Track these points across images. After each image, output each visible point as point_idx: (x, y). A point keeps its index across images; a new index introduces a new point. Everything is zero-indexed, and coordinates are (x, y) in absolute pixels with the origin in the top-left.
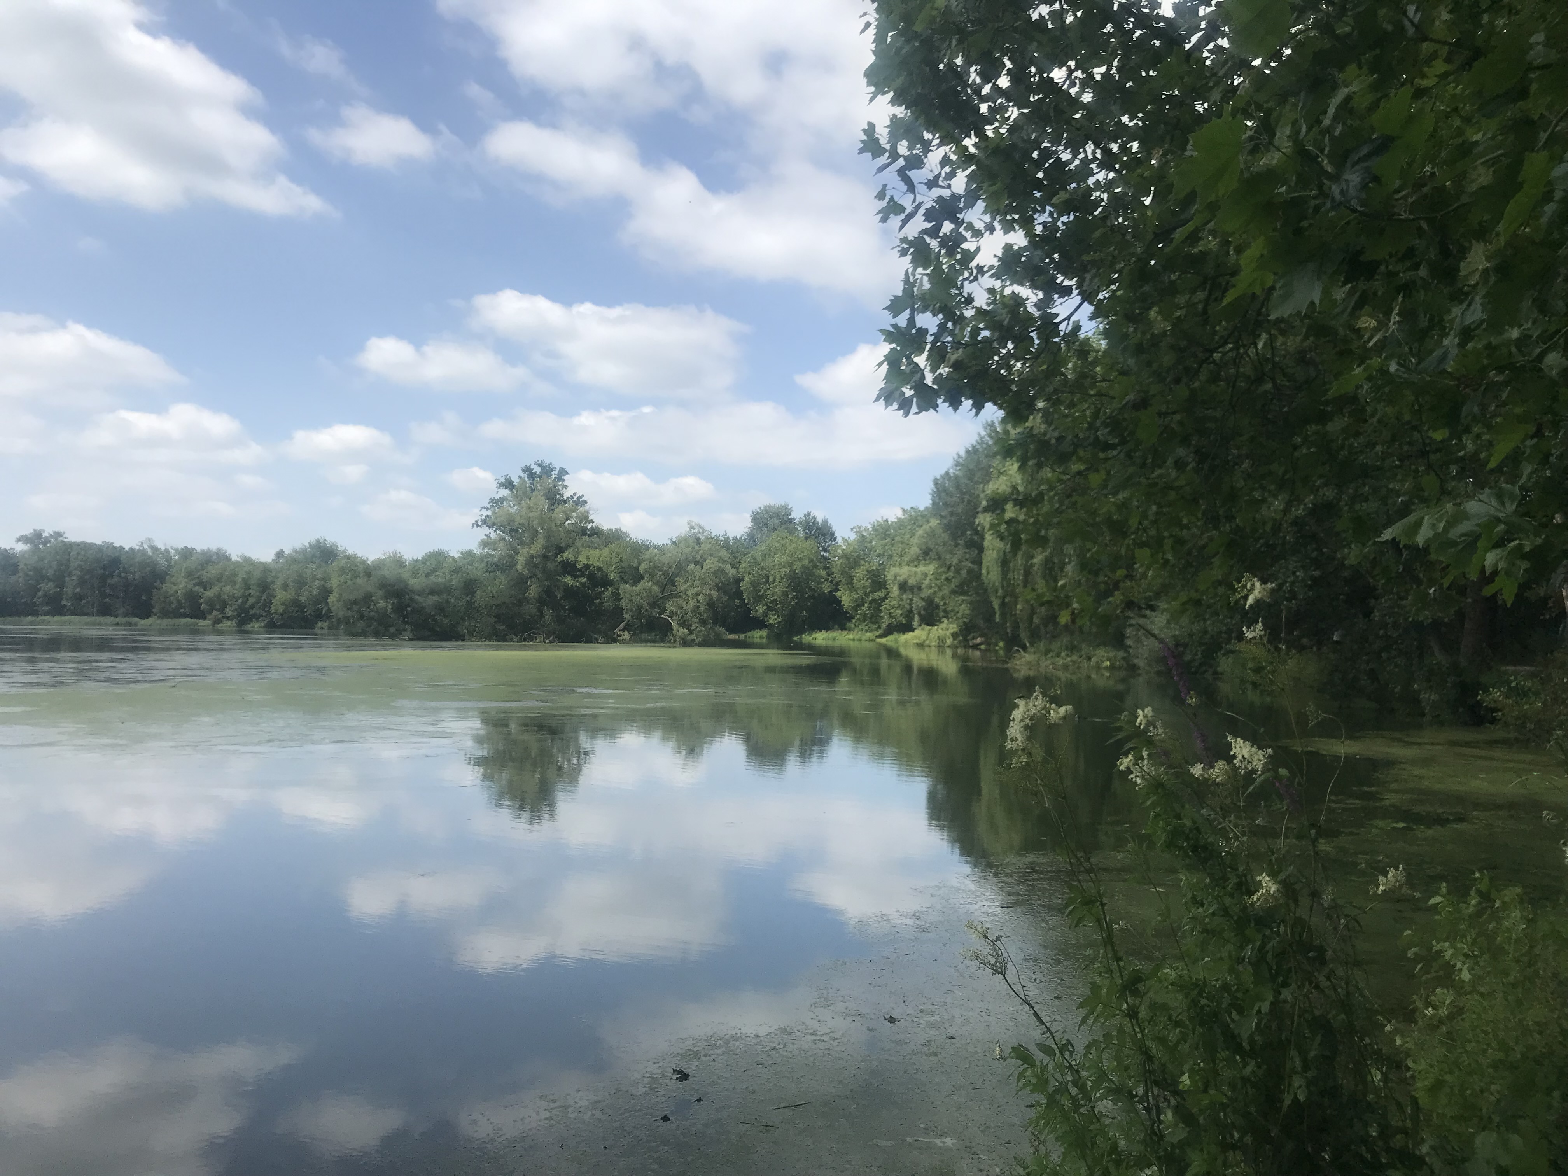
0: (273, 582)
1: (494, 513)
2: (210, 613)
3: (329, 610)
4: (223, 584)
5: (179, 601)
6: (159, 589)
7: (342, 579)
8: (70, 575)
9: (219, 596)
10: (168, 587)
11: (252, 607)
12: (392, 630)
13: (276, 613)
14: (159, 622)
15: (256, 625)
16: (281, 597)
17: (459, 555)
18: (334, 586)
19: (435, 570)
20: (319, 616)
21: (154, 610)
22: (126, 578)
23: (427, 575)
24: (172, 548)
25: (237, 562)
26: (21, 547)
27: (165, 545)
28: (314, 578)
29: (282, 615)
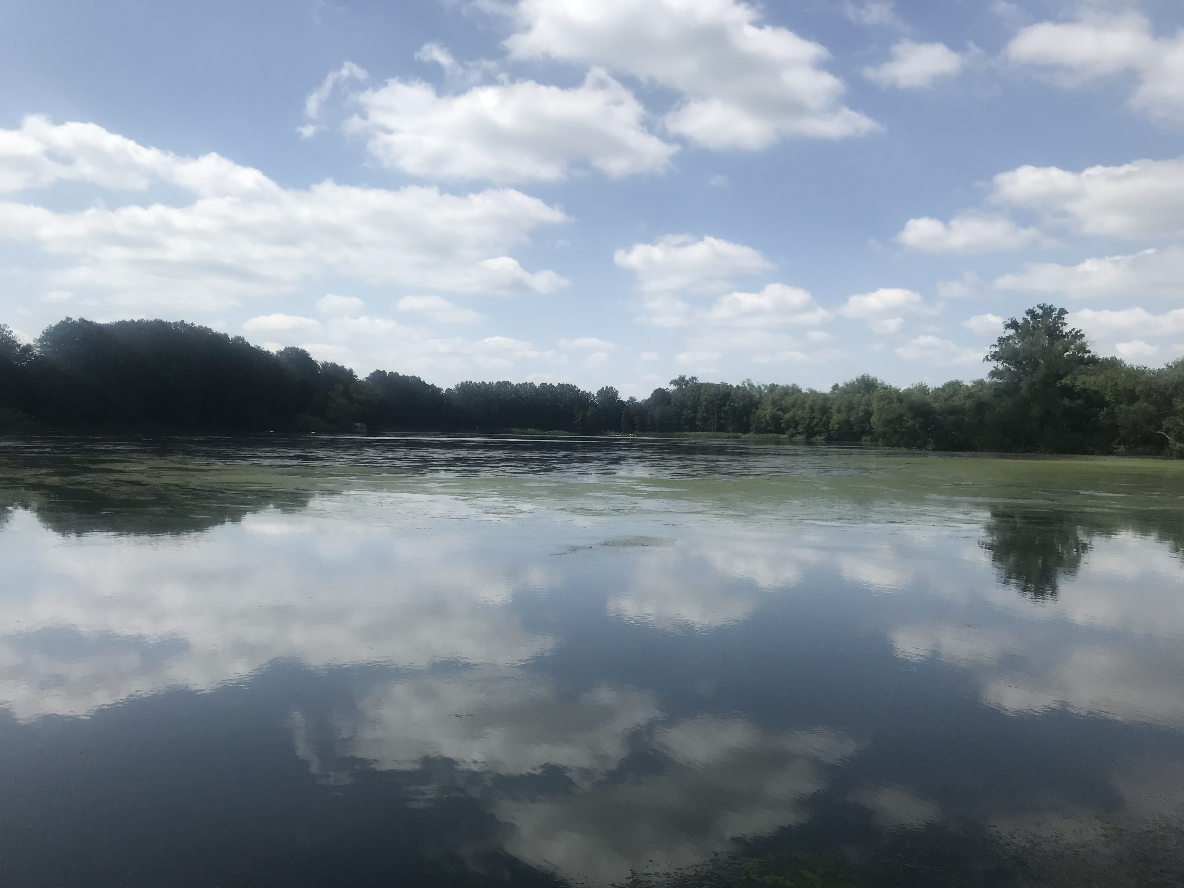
0: (830, 408)
1: (1001, 349)
2: (788, 429)
3: (871, 428)
4: (796, 409)
5: (767, 422)
6: (754, 413)
7: (881, 404)
8: (700, 405)
9: (793, 417)
10: (760, 413)
11: (816, 425)
12: (919, 442)
13: (833, 430)
14: (754, 436)
15: (819, 438)
16: (836, 418)
17: (972, 384)
18: (875, 410)
19: (952, 396)
20: (864, 432)
21: (751, 428)
22: (733, 406)
23: (946, 400)
24: (763, 385)
25: (806, 393)
26: (673, 388)
27: (758, 383)
28: (860, 404)
29: (837, 430)
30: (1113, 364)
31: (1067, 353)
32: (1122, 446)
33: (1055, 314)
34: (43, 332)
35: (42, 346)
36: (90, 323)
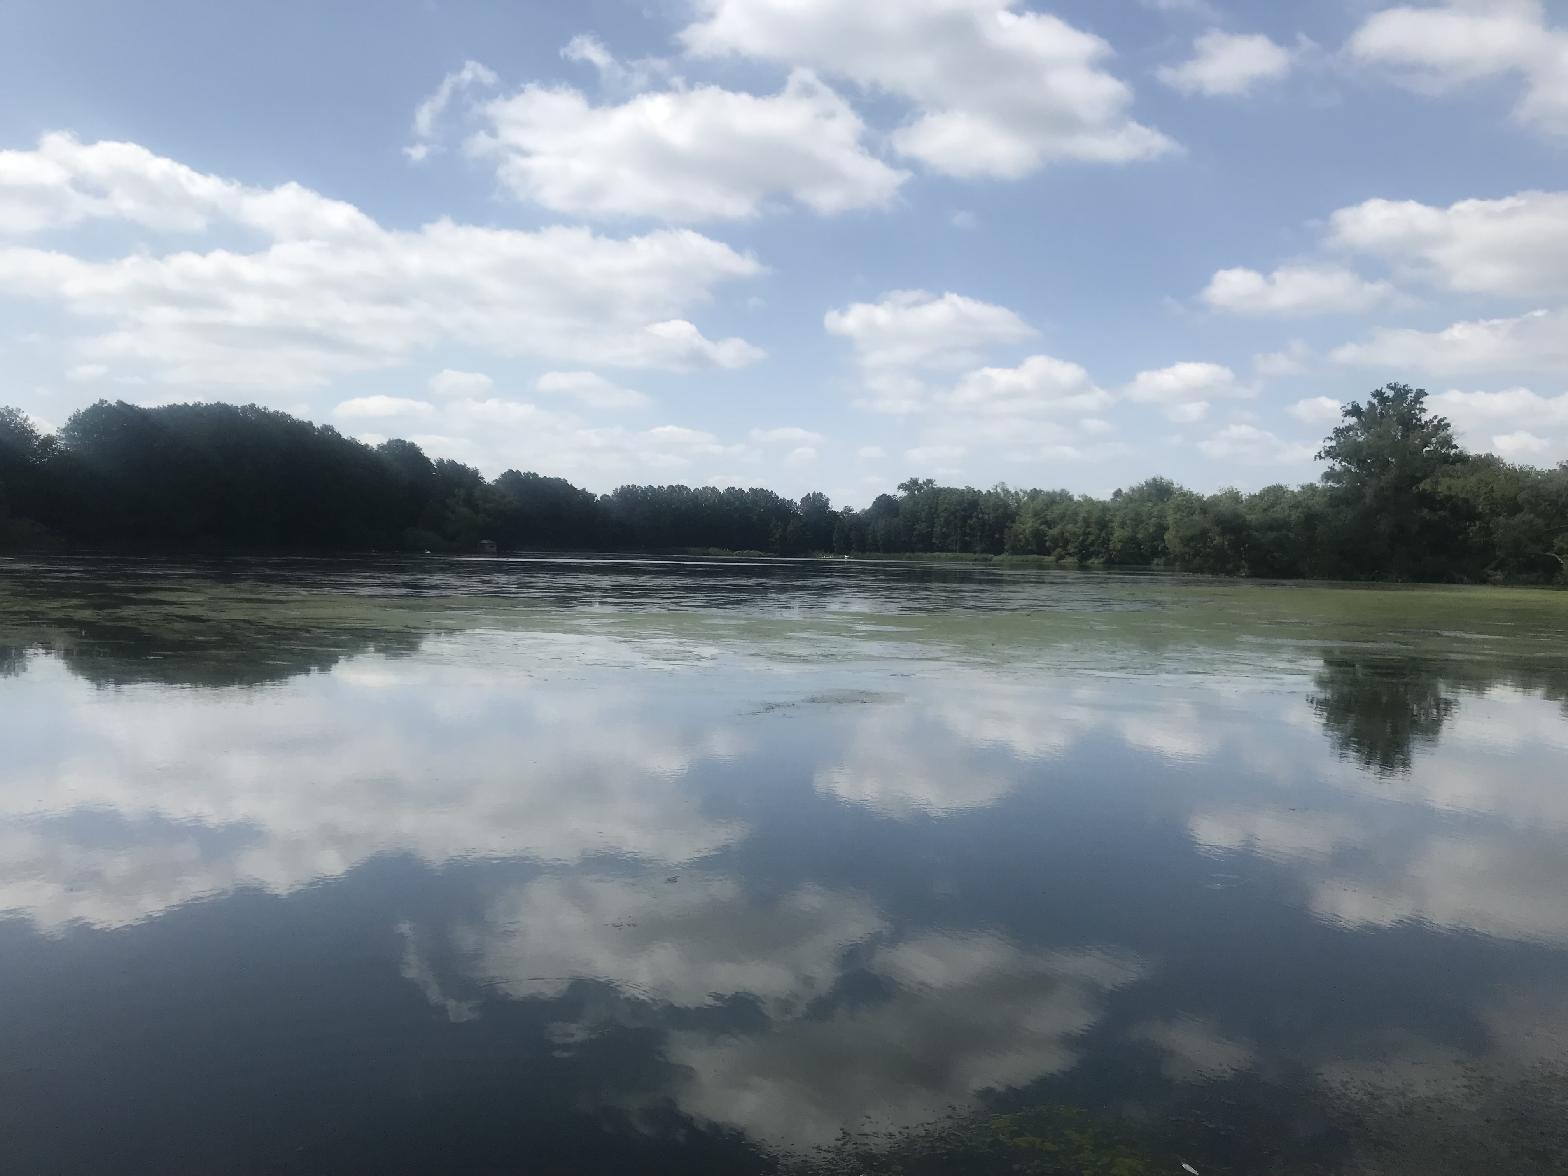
0: (1111, 521)
1: (1338, 443)
2: (1054, 549)
3: (1166, 548)
4: (1065, 522)
5: (1027, 540)
6: (1010, 528)
7: (1178, 516)
8: (938, 516)
9: (1062, 534)
10: (1017, 527)
11: (1092, 544)
12: (1229, 566)
13: (1114, 550)
14: (1010, 557)
15: (1095, 561)
16: (1118, 534)
17: (1299, 489)
18: (1170, 523)
19: (1272, 506)
20: (1155, 553)
21: (1006, 547)
22: (982, 518)
23: (1265, 510)
24: (1021, 490)
25: (1079, 501)
26: (902, 494)
27: (1015, 488)
28: (1150, 516)
29: (1120, 551)
30: (1488, 463)
31: (1427, 449)
32: (1499, 572)
33: (1410, 396)
34: (70, 419)
35: (68, 438)
36: (131, 408)
